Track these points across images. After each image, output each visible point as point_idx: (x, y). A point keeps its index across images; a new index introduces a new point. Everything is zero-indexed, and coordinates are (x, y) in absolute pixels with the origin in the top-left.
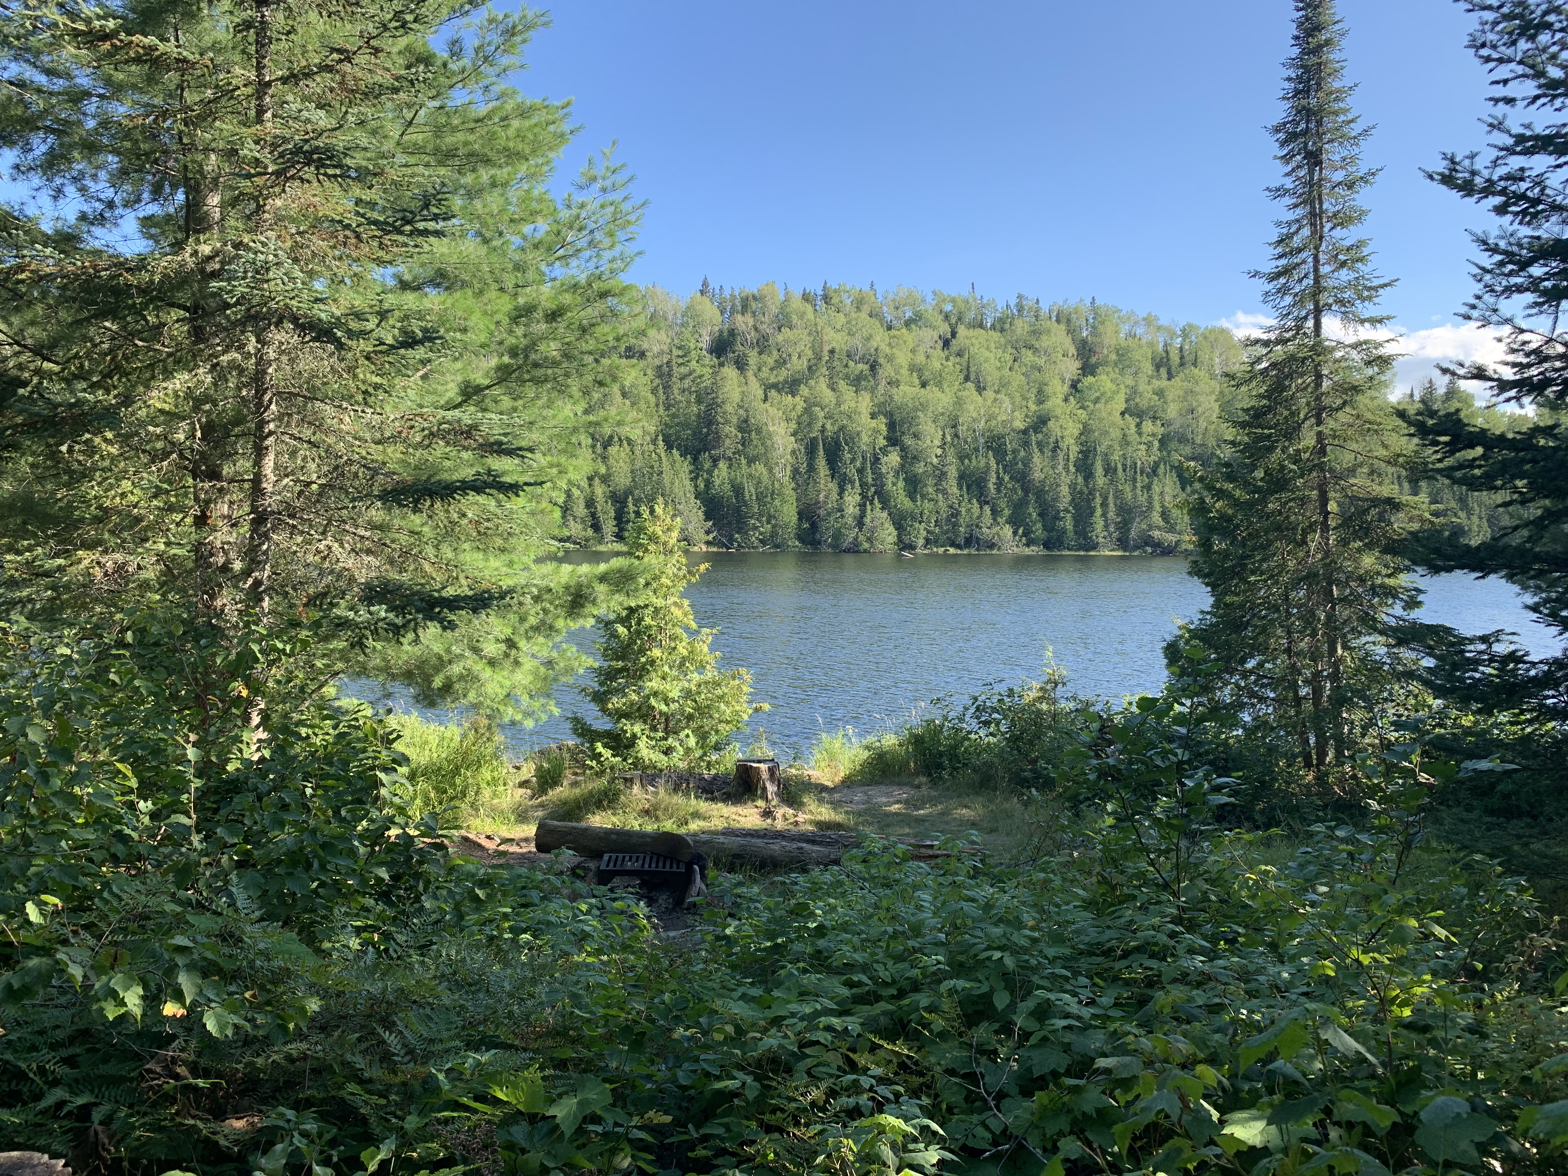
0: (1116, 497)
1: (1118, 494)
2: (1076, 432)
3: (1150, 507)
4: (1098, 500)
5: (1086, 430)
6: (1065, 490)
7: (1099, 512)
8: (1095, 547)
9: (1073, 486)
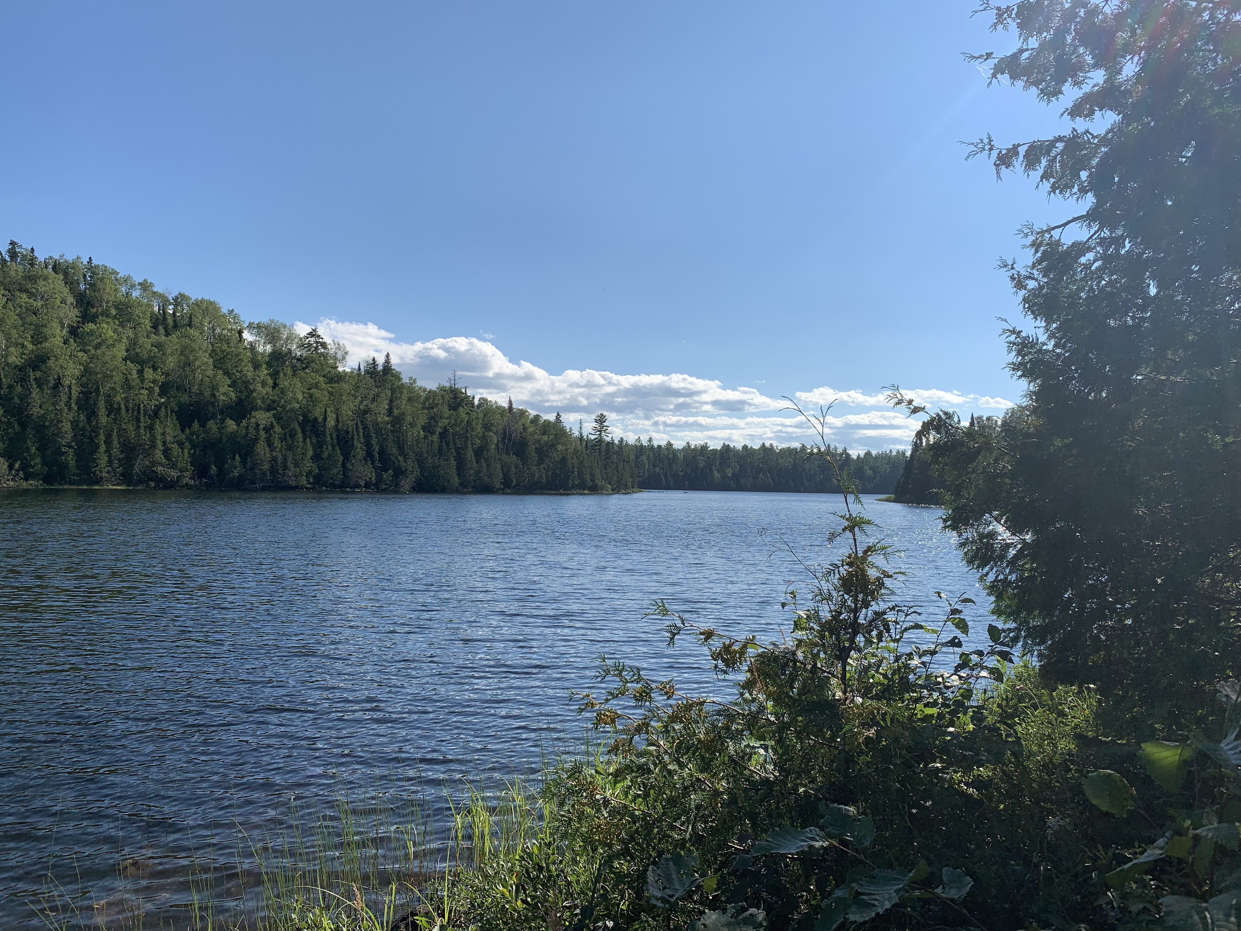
0: (119, 436)
1: (122, 432)
2: (77, 373)
3: (153, 446)
4: (102, 437)
5: (87, 371)
6: (67, 427)
7: (103, 448)
8: (98, 481)
9: (75, 424)
